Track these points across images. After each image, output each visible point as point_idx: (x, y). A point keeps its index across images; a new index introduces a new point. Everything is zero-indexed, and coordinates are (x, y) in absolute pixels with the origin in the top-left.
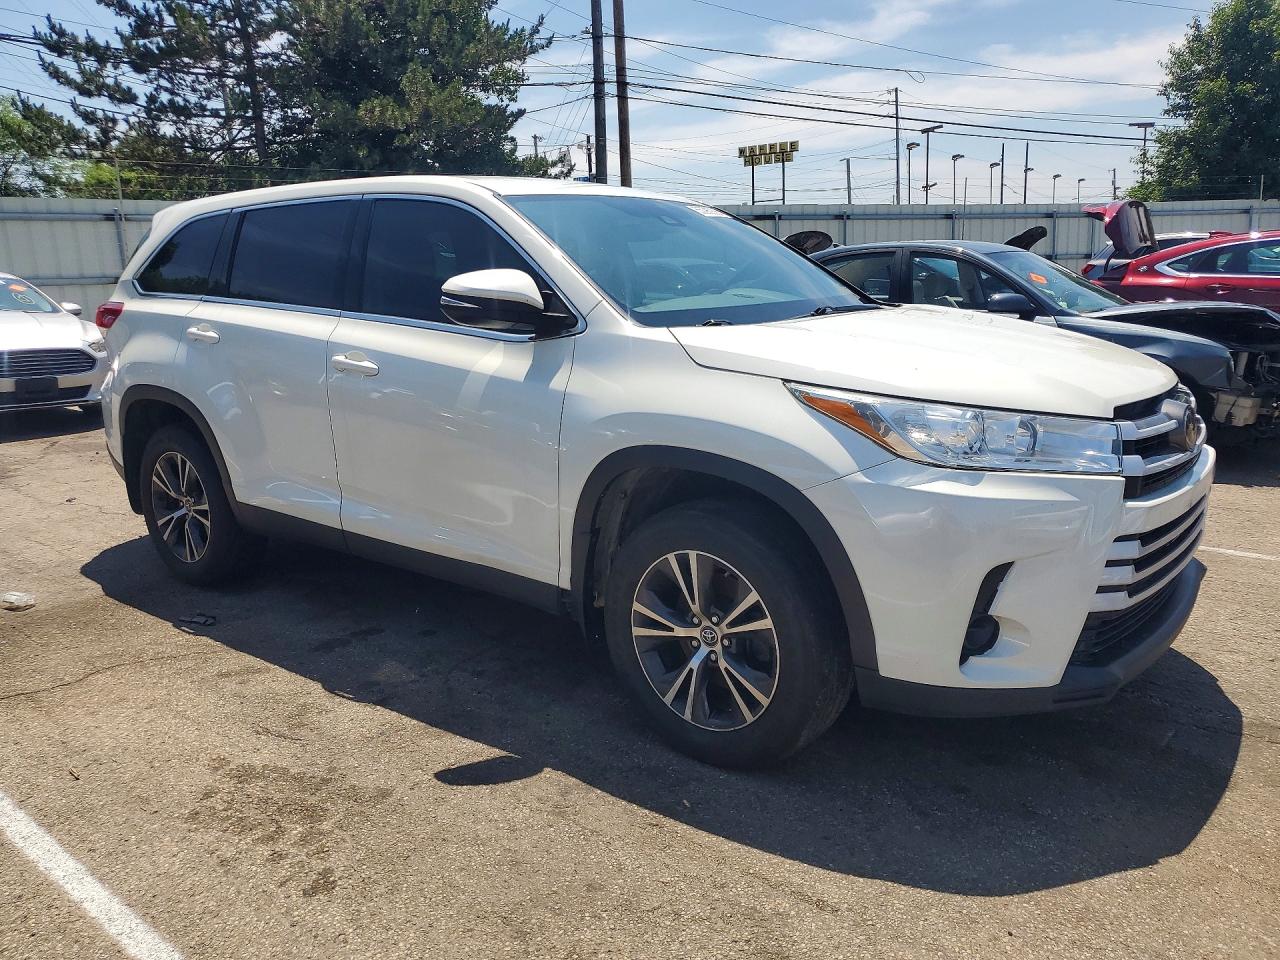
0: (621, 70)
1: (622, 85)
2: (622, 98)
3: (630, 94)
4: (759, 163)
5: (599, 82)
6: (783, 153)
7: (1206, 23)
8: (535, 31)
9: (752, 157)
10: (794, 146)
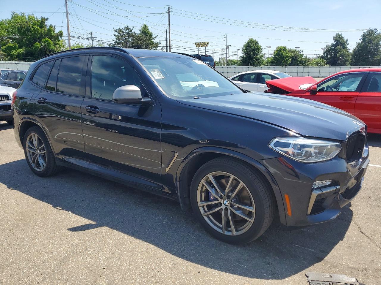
0: (170, 45)
1: (170, 47)
2: (170, 49)
3: (171, 48)
4: (200, 47)
5: (167, 47)
6: (205, 45)
7: (247, 43)
8: (160, 42)
9: (198, 45)
10: (208, 43)
